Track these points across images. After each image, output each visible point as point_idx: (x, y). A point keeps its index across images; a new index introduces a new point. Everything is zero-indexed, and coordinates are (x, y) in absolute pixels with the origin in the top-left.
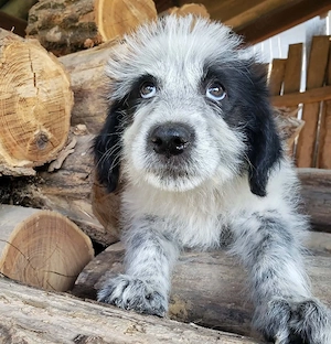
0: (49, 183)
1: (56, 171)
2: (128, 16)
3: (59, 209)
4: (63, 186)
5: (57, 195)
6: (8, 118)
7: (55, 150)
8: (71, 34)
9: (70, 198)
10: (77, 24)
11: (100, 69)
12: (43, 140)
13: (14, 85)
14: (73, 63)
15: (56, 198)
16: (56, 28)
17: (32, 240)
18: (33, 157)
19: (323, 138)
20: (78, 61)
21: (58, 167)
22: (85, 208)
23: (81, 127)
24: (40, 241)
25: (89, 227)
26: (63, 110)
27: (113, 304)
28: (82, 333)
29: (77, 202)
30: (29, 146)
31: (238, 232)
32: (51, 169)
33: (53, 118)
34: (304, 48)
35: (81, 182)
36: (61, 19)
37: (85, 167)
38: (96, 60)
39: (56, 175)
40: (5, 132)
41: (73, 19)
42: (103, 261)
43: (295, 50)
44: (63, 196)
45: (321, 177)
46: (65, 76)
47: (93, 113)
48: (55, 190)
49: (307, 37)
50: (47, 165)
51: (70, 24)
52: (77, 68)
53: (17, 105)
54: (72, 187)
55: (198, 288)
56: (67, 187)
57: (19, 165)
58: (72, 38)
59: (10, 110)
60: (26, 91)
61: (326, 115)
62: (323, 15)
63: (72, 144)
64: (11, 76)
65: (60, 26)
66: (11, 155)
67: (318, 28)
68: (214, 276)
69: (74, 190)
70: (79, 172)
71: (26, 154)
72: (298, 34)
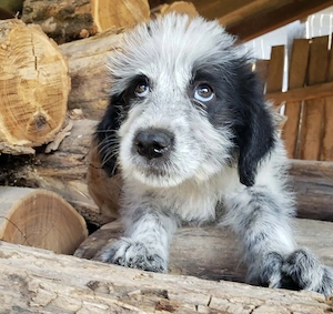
0: (44, 165)
1: (52, 152)
2: (123, 9)
3: (54, 190)
4: (59, 168)
5: (53, 176)
6: (11, 98)
7: (52, 132)
8: (66, 25)
9: (66, 179)
10: (73, 15)
11: (96, 57)
12: (41, 121)
13: (16, 66)
14: (70, 51)
15: (52, 179)
16: (52, 19)
17: (29, 218)
18: (32, 137)
19: (305, 136)
20: (74, 50)
21: (55, 148)
22: (81, 189)
23: (77, 111)
24: (37, 218)
25: (84, 208)
26: (61, 94)
27: (117, 263)
28: (94, 280)
29: (72, 183)
30: (28, 126)
31: (230, 206)
32: (48, 150)
33: (51, 102)
34: (286, 50)
35: (77, 162)
36: (57, 11)
37: (82, 148)
38: (93, 49)
39: (53, 156)
40: (7, 111)
41: (69, 11)
42: (99, 238)
43: (277, 51)
44: (58, 178)
45: (304, 167)
46: (63, 62)
47: (88, 98)
48: (51, 171)
49: (289, 39)
50: (45, 146)
51: (66, 15)
52: (74, 56)
53: (19, 86)
54: (68, 168)
55: (193, 257)
56: (63, 168)
57: (19, 144)
58: (66, 29)
59: (12, 90)
60: (27, 73)
61: (307, 115)
62: (303, 20)
63: (69, 127)
64: (14, 58)
65: (56, 18)
66: (12, 133)
67: (298, 32)
68: (207, 246)
69: (70, 171)
70: (75, 153)
71: (26, 134)
72: (280, 36)
